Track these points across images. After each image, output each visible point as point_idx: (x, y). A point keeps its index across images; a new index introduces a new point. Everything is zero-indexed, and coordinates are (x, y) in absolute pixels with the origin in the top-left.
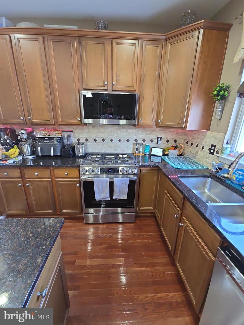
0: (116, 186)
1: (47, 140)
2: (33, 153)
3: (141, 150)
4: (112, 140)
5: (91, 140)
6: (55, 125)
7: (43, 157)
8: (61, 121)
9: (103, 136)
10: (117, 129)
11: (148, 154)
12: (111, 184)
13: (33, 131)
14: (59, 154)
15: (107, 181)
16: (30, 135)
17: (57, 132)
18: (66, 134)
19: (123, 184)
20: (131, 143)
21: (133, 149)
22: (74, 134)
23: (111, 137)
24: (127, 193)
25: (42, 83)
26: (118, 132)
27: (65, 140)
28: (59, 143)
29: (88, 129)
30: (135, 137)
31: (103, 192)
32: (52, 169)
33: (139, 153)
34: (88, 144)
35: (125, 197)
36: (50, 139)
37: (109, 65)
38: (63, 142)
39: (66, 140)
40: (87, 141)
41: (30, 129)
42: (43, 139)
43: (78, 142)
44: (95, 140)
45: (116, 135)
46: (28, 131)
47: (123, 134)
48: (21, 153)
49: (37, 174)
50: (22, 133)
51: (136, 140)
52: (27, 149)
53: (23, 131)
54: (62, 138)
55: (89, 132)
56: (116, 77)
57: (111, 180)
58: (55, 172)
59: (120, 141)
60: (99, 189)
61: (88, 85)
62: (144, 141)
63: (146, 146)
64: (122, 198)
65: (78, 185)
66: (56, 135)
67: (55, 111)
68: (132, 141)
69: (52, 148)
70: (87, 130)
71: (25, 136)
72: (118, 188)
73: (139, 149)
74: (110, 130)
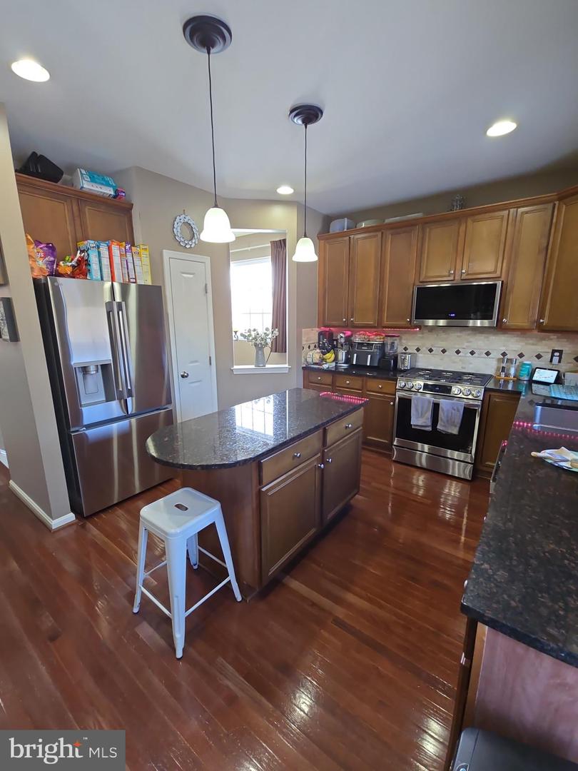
0: (443, 410)
1: (365, 346)
2: (348, 361)
3: (512, 371)
4: (458, 352)
5: (424, 349)
6: (378, 327)
7: (358, 366)
8: (385, 322)
9: (443, 345)
10: (469, 335)
11: (526, 379)
12: (436, 407)
13: (352, 335)
14: (376, 365)
15: (429, 401)
16: (348, 340)
17: (378, 337)
18: (389, 341)
19: (454, 410)
20: (493, 358)
21: (498, 369)
22: (400, 340)
23: (457, 346)
24: (459, 425)
25: (372, 280)
26: (471, 339)
27: (388, 349)
28: (378, 351)
29: (423, 334)
30: (503, 349)
31: (422, 416)
32: (365, 378)
33: (506, 375)
34: (420, 355)
35: (455, 431)
36: (370, 345)
37: (460, 248)
38: (384, 351)
39: (389, 347)
40: (418, 351)
41: (349, 333)
42: (361, 344)
43: (404, 351)
44: (431, 350)
45: (466, 344)
46: (346, 335)
47: (480, 342)
48: (336, 359)
49: (348, 382)
50: (341, 337)
51: (504, 354)
52: (342, 355)
53: (341, 335)
54: (383, 345)
55: (422, 338)
56: (469, 262)
57: (437, 401)
58: (368, 384)
59: (472, 353)
60: (417, 410)
61: (426, 277)
62: (521, 355)
63: (523, 364)
64: (450, 431)
65: (392, 403)
66: (377, 340)
67: (380, 311)
68: (496, 355)
69: (369, 356)
70: (421, 335)
71: (343, 340)
72: (445, 414)
73: (509, 369)
74: (458, 336)
